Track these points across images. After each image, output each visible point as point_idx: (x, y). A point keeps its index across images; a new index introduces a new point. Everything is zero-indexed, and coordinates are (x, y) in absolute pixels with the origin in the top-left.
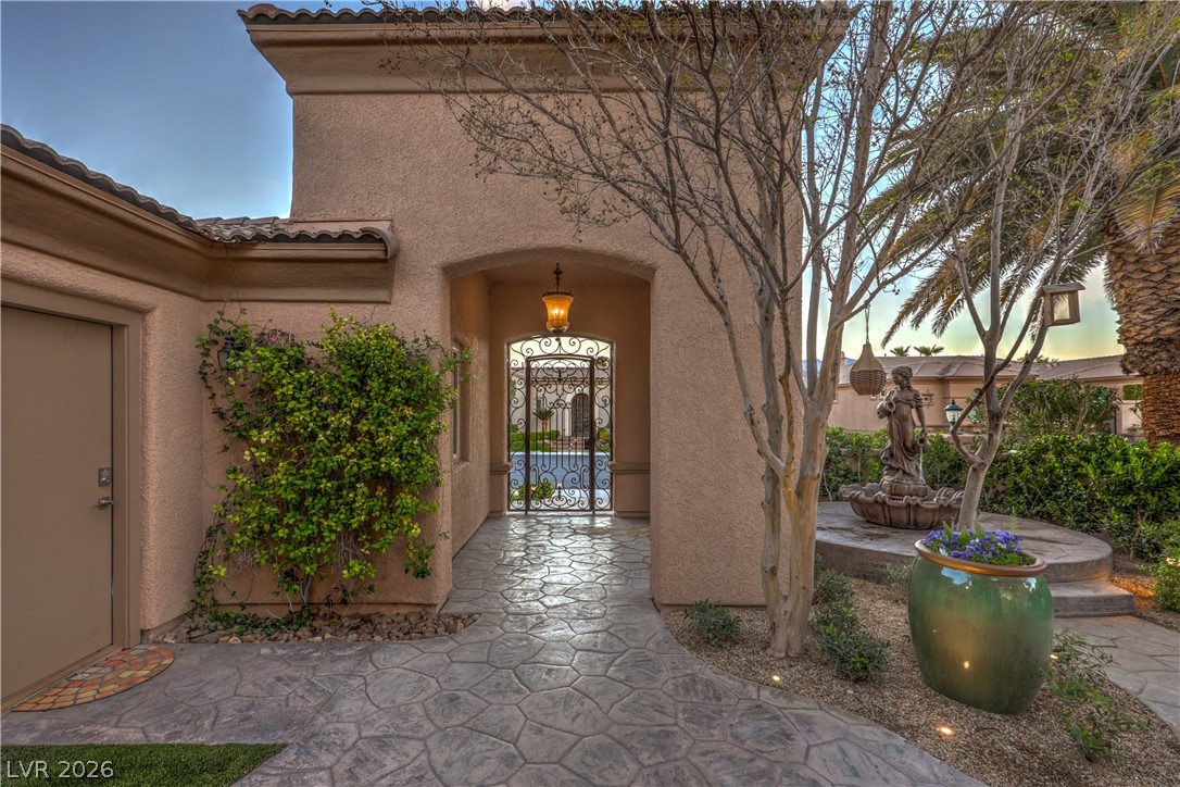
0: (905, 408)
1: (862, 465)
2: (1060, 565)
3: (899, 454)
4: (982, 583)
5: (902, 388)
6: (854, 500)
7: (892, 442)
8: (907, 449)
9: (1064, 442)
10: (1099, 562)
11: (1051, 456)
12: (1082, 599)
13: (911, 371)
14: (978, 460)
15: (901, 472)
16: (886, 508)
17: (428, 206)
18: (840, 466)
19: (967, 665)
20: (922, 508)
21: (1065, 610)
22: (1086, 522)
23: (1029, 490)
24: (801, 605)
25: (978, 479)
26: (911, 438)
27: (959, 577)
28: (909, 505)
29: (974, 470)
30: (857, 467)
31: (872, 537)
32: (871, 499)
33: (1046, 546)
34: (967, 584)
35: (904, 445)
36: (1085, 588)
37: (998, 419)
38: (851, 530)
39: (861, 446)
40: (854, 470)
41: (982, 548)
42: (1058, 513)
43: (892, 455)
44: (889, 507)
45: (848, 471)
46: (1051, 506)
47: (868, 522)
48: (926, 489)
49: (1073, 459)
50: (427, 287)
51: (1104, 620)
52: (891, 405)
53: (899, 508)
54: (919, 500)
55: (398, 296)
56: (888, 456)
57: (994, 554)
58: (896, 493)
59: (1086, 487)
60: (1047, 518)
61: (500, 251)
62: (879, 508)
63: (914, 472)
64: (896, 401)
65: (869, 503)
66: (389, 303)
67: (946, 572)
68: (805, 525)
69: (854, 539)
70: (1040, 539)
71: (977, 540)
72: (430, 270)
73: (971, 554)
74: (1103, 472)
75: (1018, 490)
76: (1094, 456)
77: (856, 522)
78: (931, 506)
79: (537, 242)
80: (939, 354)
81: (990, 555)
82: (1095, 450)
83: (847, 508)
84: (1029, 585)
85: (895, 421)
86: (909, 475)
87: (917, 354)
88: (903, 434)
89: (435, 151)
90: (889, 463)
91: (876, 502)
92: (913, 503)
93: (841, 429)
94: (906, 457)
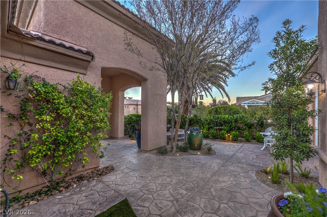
17: (98, 48)
50: (98, 72)
55: (88, 73)
61: (118, 67)
66: (85, 75)
72: (99, 67)
79: (126, 68)
80: (132, 99)
87: (128, 99)
89: (100, 32)
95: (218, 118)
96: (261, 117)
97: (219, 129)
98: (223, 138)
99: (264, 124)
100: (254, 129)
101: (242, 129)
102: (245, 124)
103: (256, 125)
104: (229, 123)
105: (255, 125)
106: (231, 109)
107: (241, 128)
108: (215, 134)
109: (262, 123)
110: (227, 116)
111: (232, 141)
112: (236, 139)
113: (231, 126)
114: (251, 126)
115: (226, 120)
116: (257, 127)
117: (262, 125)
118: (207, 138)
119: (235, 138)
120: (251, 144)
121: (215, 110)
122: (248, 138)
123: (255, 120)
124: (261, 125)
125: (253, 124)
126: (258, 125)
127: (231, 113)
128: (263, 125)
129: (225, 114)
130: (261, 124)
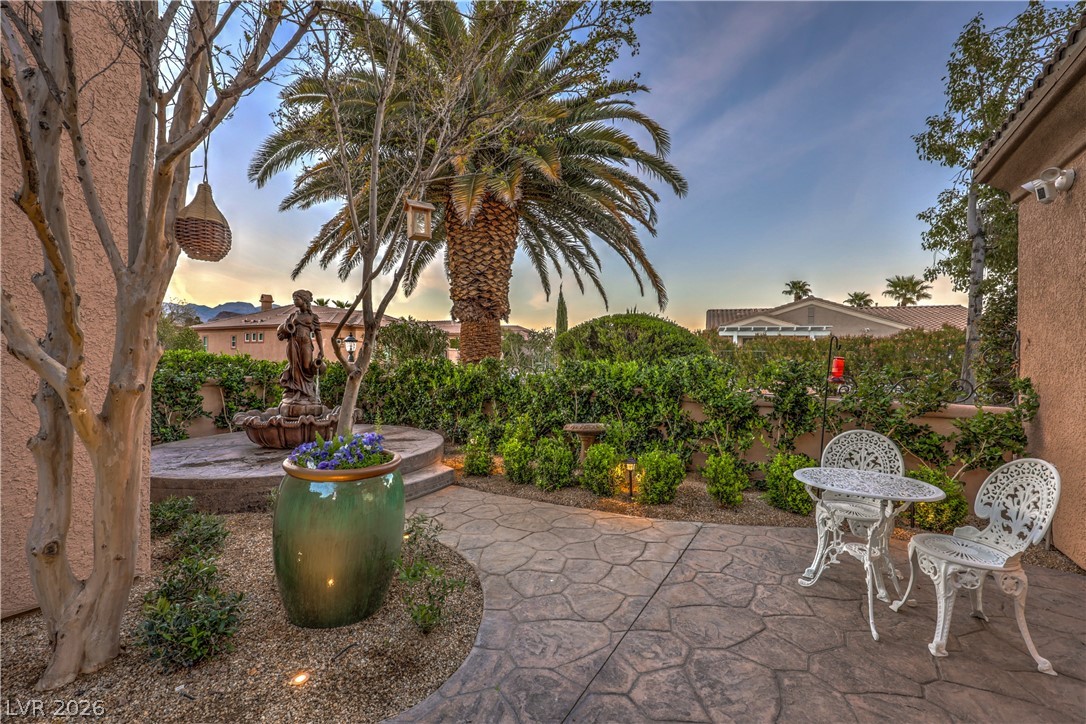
0: (305, 331)
1: (268, 392)
2: (414, 457)
3: (297, 377)
4: (347, 491)
5: (303, 311)
6: (249, 427)
7: (291, 364)
8: (305, 370)
9: (420, 364)
10: (436, 450)
11: (413, 375)
12: (426, 481)
13: (311, 295)
14: (355, 368)
15: (299, 394)
16: (281, 430)
18: (243, 394)
19: (331, 582)
20: (315, 426)
21: (416, 493)
22: (431, 424)
23: (399, 402)
24: (110, 588)
25: (354, 388)
26: (309, 360)
27: (325, 490)
28: (303, 425)
29: (352, 378)
30: (261, 394)
31: (262, 463)
32: (265, 423)
33: (406, 444)
34: (332, 496)
35: (303, 367)
36: (428, 471)
37: (372, 330)
38: (242, 460)
39: (267, 373)
40: (259, 397)
41: (350, 453)
42: (415, 418)
43: (291, 378)
44: (285, 428)
45: (252, 398)
46: (411, 414)
47: (264, 448)
48: (321, 408)
49: (425, 377)
51: (438, 494)
52: (290, 326)
53: (295, 429)
54: (312, 419)
56: (287, 378)
57: (360, 457)
58: (292, 414)
59: (431, 397)
60: (408, 423)
62: (274, 432)
63: (311, 393)
64: (297, 323)
65: (263, 428)
67: (314, 487)
68: (117, 464)
69: (241, 469)
70: (404, 440)
71: (346, 446)
73: (338, 462)
74: (440, 385)
75: (392, 404)
76: (436, 373)
77: (251, 451)
78: (324, 423)
81: (355, 459)
82: (436, 369)
83: (242, 438)
84: (387, 481)
85: (294, 343)
86: (306, 395)
88: (302, 356)
90: (288, 385)
91: (271, 425)
92: (307, 423)
93: (247, 357)
94: (304, 379)
95: (591, 373)
96: (794, 371)
97: (585, 434)
98: (600, 486)
99: (811, 407)
100: (758, 432)
101: (700, 433)
102: (717, 407)
103: (770, 411)
104: (643, 401)
105: (764, 412)
106: (657, 331)
107: (696, 427)
108: (560, 463)
109: (797, 403)
110: (632, 366)
111: (644, 502)
112: (661, 493)
113: (648, 417)
114: (744, 419)
115: (627, 384)
116: (773, 423)
117: (797, 411)
118: (522, 482)
119: (659, 485)
120: (743, 523)
121: (587, 334)
122: (728, 489)
123: (766, 388)
124: (794, 414)
125: (755, 408)
126: (779, 415)
127: (655, 352)
128: (804, 412)
129: (630, 354)
130: (793, 408)
